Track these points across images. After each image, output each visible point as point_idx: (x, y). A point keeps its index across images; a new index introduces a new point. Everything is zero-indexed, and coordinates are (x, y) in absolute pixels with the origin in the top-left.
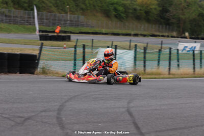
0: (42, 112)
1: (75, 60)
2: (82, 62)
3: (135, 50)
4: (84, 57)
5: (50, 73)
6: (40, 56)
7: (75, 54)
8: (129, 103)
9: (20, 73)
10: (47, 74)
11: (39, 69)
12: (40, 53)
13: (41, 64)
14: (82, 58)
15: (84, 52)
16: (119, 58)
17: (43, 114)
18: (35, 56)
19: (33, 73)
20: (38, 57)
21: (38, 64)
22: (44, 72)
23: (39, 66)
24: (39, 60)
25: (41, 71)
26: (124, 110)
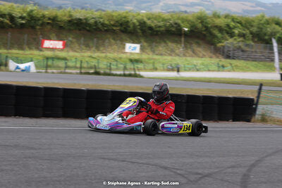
0: (229, 168)
5: (271, 120)
9: (234, 121)
10: (267, 121)
11: (257, 116)
13: (260, 109)
17: (230, 170)
19: (249, 121)
21: (255, 110)
22: (264, 120)
23: (258, 112)
24: (257, 105)
25: (260, 118)
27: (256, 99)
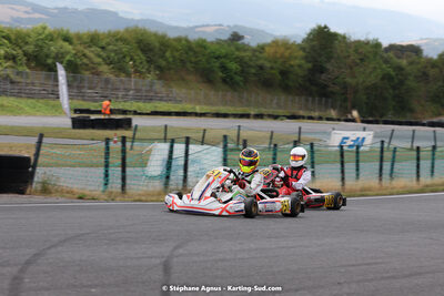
1: (107, 166)
2: (120, 169)
3: (225, 146)
4: (124, 159)
5: (57, 191)
6: (36, 160)
7: (107, 154)
8: (176, 248)
10: (50, 193)
11: (34, 185)
12: (37, 155)
13: (40, 174)
14: (120, 162)
15: (124, 151)
16: (194, 161)
18: (28, 159)
19: (22, 192)
20: (32, 161)
21: (32, 174)
22: (45, 190)
23: (36, 179)
24: (34, 167)
25: (39, 188)
26: (158, 261)
27: (32, 158)
